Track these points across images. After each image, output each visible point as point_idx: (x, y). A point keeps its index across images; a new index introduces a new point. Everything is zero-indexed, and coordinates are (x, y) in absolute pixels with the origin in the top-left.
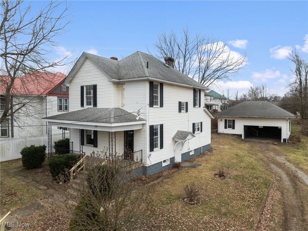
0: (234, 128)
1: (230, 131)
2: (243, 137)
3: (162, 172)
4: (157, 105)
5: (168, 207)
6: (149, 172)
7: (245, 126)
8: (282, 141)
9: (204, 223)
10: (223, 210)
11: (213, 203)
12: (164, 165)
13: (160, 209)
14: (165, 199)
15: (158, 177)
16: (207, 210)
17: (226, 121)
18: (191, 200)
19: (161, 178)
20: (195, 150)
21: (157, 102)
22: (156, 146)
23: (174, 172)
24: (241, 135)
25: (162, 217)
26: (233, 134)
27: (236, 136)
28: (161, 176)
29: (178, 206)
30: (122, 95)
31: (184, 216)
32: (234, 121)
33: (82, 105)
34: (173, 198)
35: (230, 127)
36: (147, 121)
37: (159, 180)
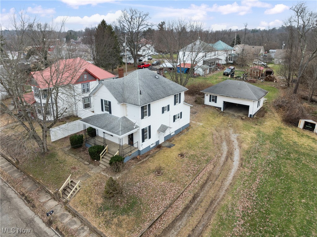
0: (216, 102)
1: (212, 104)
2: (222, 110)
3: (150, 152)
4: (147, 115)
5: (147, 177)
6: (142, 153)
7: (224, 102)
8: (249, 116)
9: (161, 185)
10: (173, 179)
11: (170, 174)
12: (151, 147)
13: (143, 178)
14: (146, 172)
15: (147, 156)
16: (165, 179)
17: (210, 96)
18: (159, 173)
19: (148, 156)
20: (175, 131)
21: (147, 114)
22: (146, 138)
23: (156, 152)
24: (221, 108)
25: (143, 182)
26: (215, 107)
27: (217, 108)
28: (148, 155)
29: (152, 176)
30: (126, 109)
31: (152, 182)
32: (216, 97)
33: (102, 110)
34: (150, 171)
35: (213, 100)
36: (140, 127)
37: (147, 158)
